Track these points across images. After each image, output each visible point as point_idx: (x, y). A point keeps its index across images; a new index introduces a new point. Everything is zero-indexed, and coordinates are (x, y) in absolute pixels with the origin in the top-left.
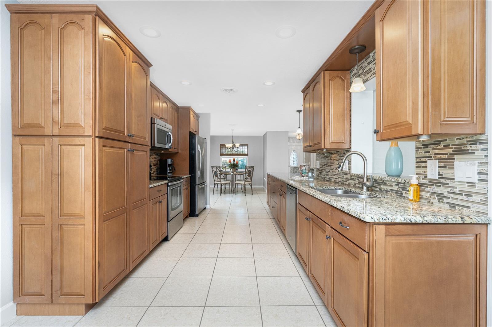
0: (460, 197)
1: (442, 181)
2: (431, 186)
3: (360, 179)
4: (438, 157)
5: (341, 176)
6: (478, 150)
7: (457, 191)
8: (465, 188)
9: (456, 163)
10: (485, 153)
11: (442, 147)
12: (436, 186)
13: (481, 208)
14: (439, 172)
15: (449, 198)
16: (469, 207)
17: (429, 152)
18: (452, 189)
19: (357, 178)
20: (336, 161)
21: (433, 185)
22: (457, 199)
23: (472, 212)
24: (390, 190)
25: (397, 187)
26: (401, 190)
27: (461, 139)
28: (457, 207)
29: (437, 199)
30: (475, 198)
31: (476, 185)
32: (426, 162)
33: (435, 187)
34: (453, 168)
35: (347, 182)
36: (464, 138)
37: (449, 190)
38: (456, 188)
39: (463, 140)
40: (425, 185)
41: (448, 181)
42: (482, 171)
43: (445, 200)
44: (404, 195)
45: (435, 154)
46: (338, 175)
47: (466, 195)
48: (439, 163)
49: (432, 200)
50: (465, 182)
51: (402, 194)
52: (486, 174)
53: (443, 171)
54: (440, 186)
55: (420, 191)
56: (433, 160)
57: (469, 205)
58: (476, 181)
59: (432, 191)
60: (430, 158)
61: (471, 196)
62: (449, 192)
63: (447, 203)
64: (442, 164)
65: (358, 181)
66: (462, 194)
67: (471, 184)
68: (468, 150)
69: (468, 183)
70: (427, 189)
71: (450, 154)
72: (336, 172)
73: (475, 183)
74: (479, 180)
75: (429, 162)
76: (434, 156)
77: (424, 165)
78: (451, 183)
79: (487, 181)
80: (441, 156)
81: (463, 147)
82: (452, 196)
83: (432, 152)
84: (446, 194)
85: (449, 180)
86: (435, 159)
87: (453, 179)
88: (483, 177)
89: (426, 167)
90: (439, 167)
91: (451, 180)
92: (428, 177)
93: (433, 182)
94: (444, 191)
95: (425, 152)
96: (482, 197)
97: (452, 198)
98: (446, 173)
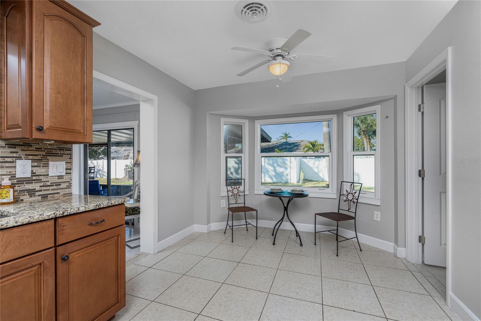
0: (52, 188)
1: (34, 178)
2: (20, 185)
4: (31, 157)
6: (65, 154)
7: (49, 184)
8: (56, 180)
9: (51, 163)
10: (69, 156)
11: (34, 149)
12: (26, 183)
13: (67, 191)
14: (32, 171)
15: (41, 191)
16: (59, 193)
17: (17, 152)
18: (45, 183)
21: (23, 183)
22: (49, 190)
23: (61, 195)
27: (52, 145)
28: (49, 196)
29: (27, 195)
30: (63, 186)
31: (64, 177)
32: (13, 162)
33: (25, 185)
34: (48, 166)
36: (54, 145)
37: (42, 184)
38: (48, 181)
39: (54, 146)
41: (41, 177)
42: (68, 168)
43: (37, 194)
45: (26, 155)
47: (56, 185)
48: (32, 163)
50: (56, 176)
52: (71, 169)
53: (35, 170)
54: (32, 183)
56: (24, 160)
57: (59, 191)
58: (64, 174)
59: (21, 189)
60: (20, 158)
61: (60, 185)
62: (40, 187)
63: (39, 195)
64: (36, 164)
66: (53, 185)
67: (60, 177)
68: (58, 154)
69: (58, 176)
71: (43, 155)
73: (63, 176)
74: (66, 173)
75: (19, 162)
76: (24, 156)
77: (10, 165)
78: (43, 179)
79: (71, 173)
80: (33, 156)
81: (54, 151)
82: (44, 188)
83: (22, 154)
84: (38, 188)
85: (43, 177)
86: (25, 159)
87: (48, 175)
88: (69, 171)
89: (15, 167)
90: (32, 166)
91: (45, 176)
92: (16, 177)
93: (22, 181)
94: (36, 186)
95: (11, 152)
96: (67, 184)
97: (45, 190)
98: (40, 171)
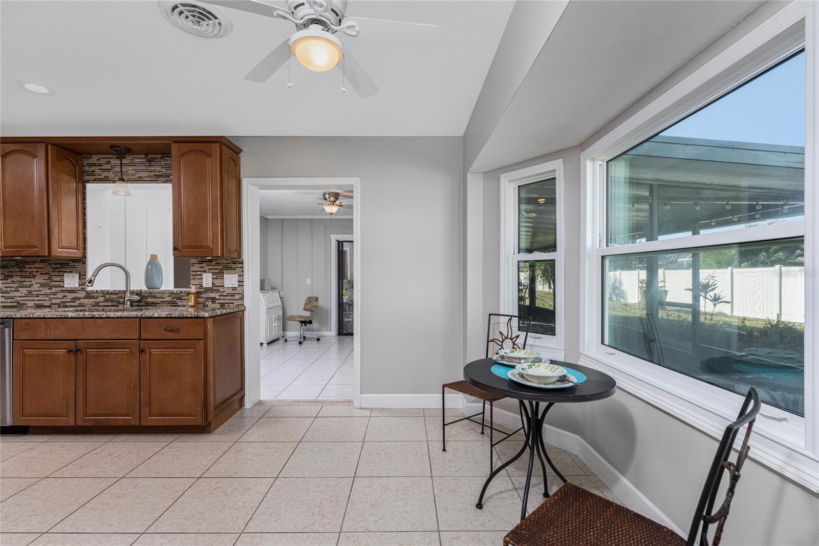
0: (228, 298)
1: (214, 288)
2: (206, 293)
3: (107, 296)
4: (212, 271)
5: (58, 295)
6: (237, 267)
7: (225, 294)
8: (231, 291)
9: (225, 275)
10: (242, 269)
11: (215, 264)
12: (210, 292)
13: (240, 302)
14: (213, 282)
15: (219, 299)
16: (233, 303)
17: (204, 267)
18: (222, 293)
19: (102, 295)
20: (40, 274)
22: (225, 299)
23: (234, 305)
24: (161, 301)
25: (171, 298)
26: (175, 299)
27: (227, 260)
30: (237, 297)
32: (201, 275)
34: (223, 279)
35: (75, 302)
37: (220, 294)
38: (225, 292)
39: (229, 260)
40: (201, 293)
41: (219, 288)
42: (240, 280)
43: (217, 301)
44: (179, 304)
45: (209, 269)
46: (50, 295)
47: (231, 296)
48: (213, 276)
49: (207, 303)
50: (230, 287)
51: (177, 303)
52: (243, 282)
53: (215, 281)
54: (213, 292)
55: (197, 298)
56: (208, 273)
57: (233, 301)
58: (237, 286)
59: (206, 297)
60: (205, 272)
61: (234, 296)
62: (219, 296)
63: (218, 303)
64: (215, 277)
65: (103, 298)
66: (228, 296)
67: (234, 289)
68: (232, 267)
69: (232, 288)
70: (202, 296)
71: (220, 269)
72: (41, 291)
73: (236, 288)
74: (239, 286)
75: (204, 275)
77: (199, 277)
78: (221, 289)
79: (243, 286)
80: (214, 270)
81: (229, 265)
82: (222, 297)
83: (207, 268)
84: (217, 297)
87: (224, 286)
88: (241, 284)
89: (202, 279)
90: (213, 279)
91: (222, 287)
92: (204, 286)
93: (208, 290)
94: (216, 295)
95: (200, 267)
96: (240, 296)
97: (223, 299)
98: (218, 282)
